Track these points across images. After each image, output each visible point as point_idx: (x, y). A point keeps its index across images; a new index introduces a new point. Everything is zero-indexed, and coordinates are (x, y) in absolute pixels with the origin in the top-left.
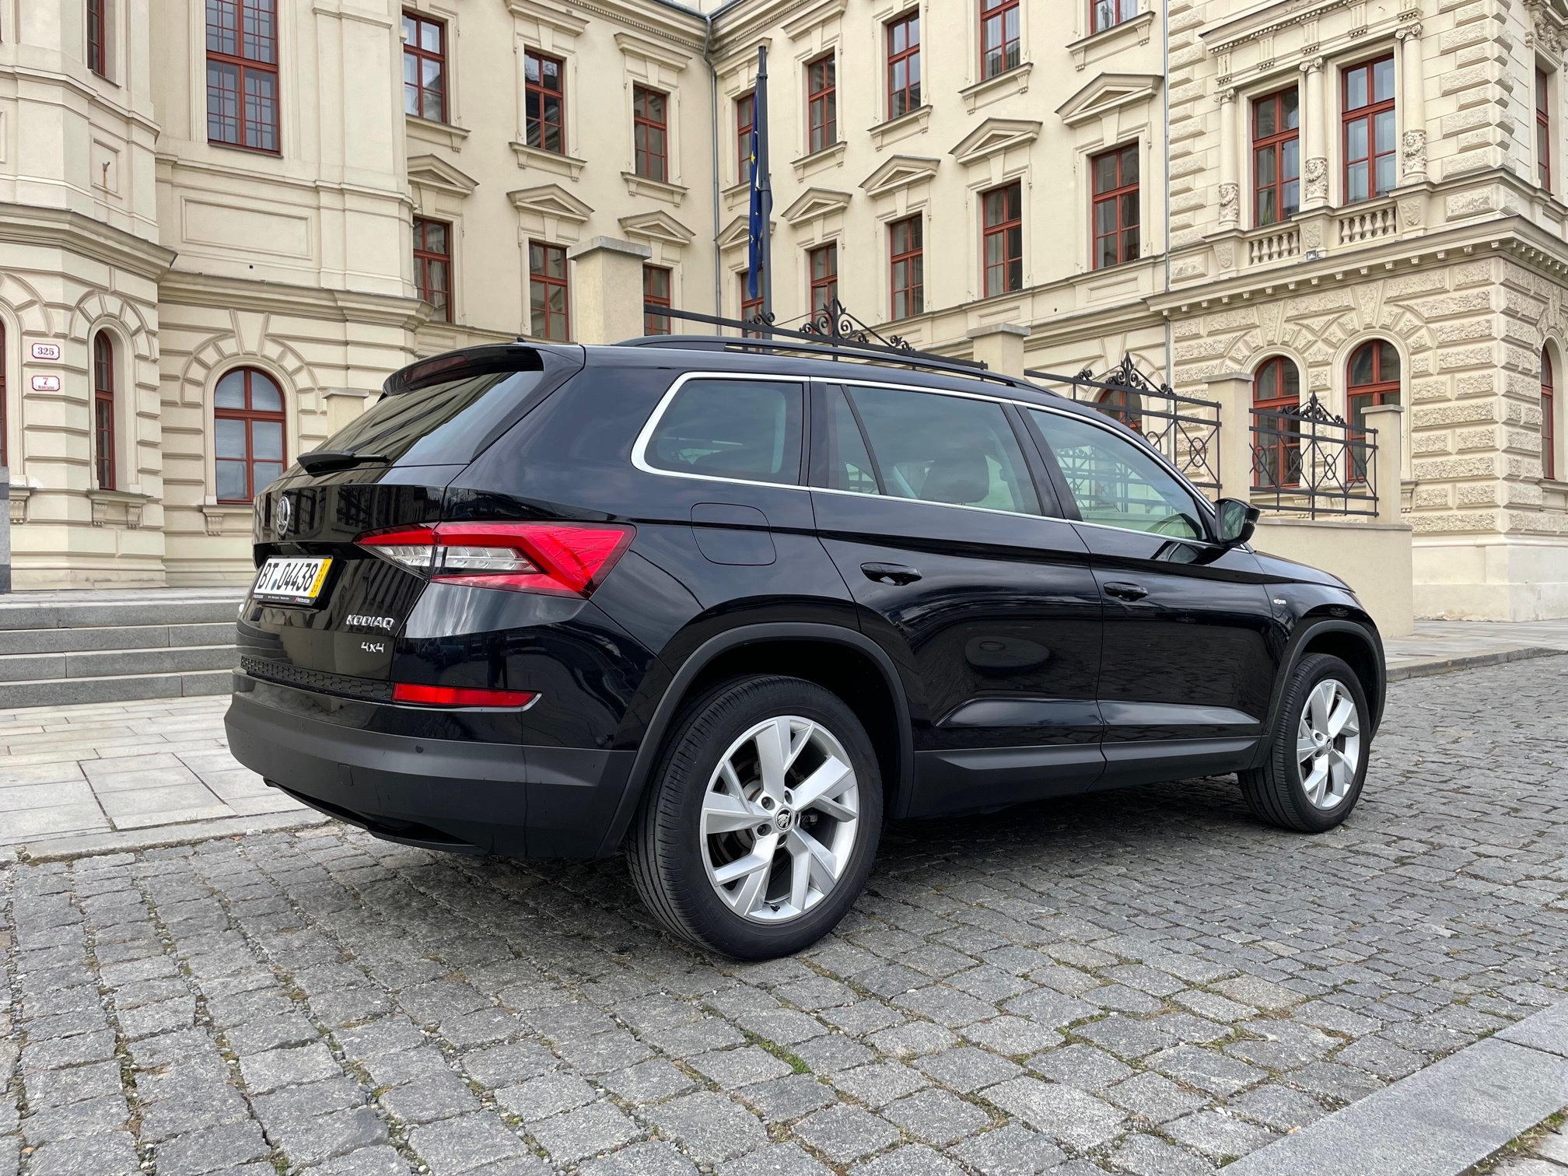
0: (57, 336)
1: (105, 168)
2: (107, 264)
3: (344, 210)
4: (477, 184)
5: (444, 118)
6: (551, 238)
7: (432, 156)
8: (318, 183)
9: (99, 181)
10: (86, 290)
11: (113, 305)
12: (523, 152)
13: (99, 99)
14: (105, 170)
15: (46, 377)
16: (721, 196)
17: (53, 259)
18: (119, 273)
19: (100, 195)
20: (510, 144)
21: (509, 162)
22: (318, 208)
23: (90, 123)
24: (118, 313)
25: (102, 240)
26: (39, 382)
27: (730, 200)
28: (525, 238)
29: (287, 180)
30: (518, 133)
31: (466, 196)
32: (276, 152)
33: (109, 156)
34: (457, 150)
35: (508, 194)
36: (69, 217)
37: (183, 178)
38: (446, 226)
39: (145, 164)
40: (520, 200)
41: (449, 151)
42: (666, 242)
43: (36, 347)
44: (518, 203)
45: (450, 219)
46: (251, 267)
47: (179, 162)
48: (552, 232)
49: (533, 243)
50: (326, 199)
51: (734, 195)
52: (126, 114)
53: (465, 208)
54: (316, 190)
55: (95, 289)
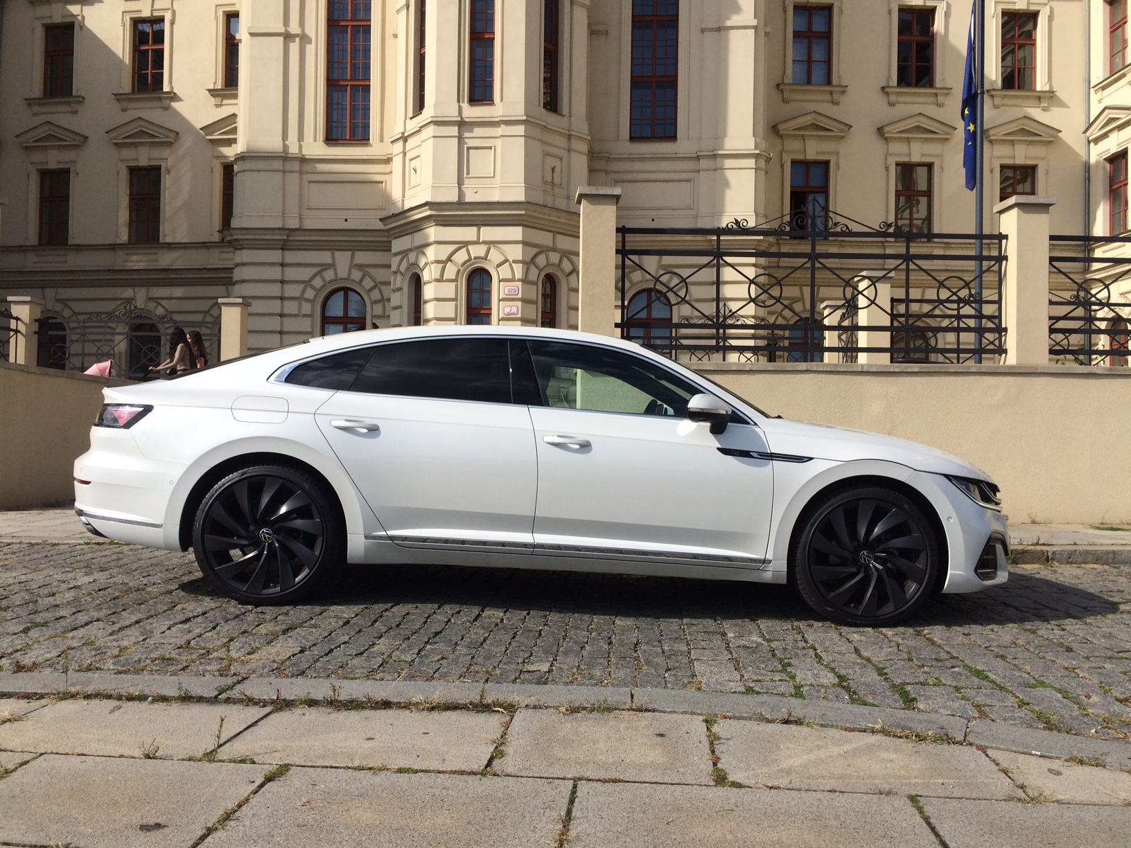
0: (519, 280)
1: (553, 170)
2: (551, 231)
3: (716, 170)
4: (851, 127)
5: (829, 82)
6: (916, 158)
7: (814, 112)
8: (699, 154)
9: (549, 179)
10: (535, 251)
11: (554, 257)
12: (894, 93)
13: (548, 126)
14: (553, 172)
15: (511, 307)
16: (1092, 90)
17: (516, 233)
18: (559, 237)
19: (549, 187)
20: (883, 88)
21: (879, 101)
22: (699, 171)
23: (543, 143)
24: (557, 262)
25: (546, 217)
26: (507, 310)
27: (1100, 93)
28: (892, 162)
29: (678, 156)
30: (889, 77)
31: (843, 137)
32: (673, 137)
33: (557, 163)
34: (836, 103)
35: (878, 129)
36: (525, 206)
37: (615, 166)
38: (826, 164)
39: (580, 164)
40: (888, 132)
41: (830, 105)
42: (1030, 143)
43: (506, 288)
44: (886, 135)
45: (828, 158)
46: (653, 220)
47: (611, 156)
48: (917, 152)
49: (897, 164)
50: (704, 163)
51: (1103, 88)
52: (567, 132)
53: (843, 148)
54: (698, 158)
55: (543, 250)
